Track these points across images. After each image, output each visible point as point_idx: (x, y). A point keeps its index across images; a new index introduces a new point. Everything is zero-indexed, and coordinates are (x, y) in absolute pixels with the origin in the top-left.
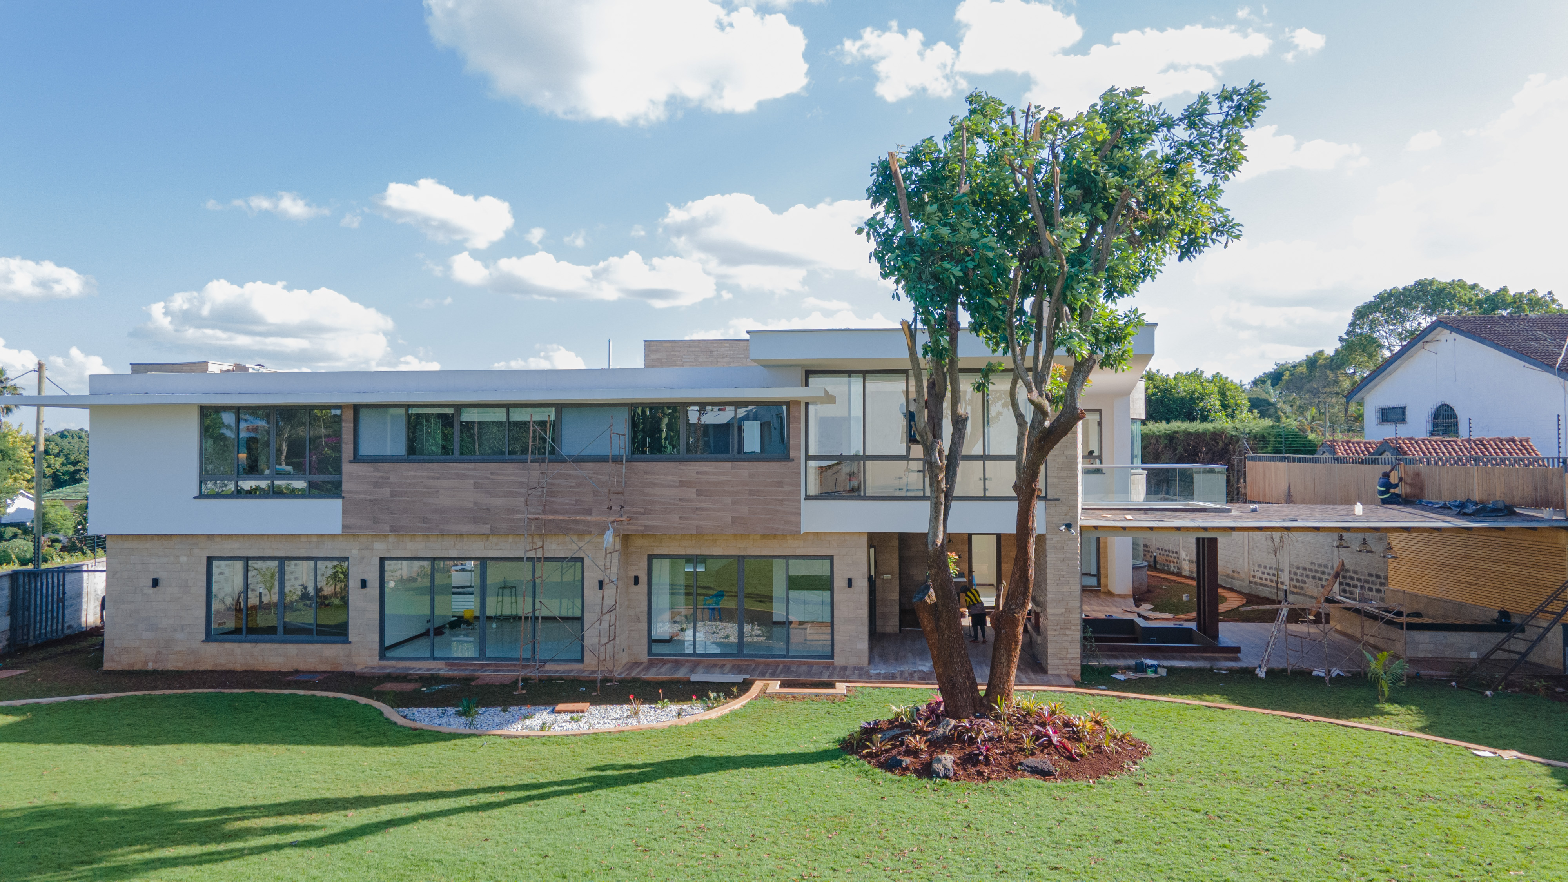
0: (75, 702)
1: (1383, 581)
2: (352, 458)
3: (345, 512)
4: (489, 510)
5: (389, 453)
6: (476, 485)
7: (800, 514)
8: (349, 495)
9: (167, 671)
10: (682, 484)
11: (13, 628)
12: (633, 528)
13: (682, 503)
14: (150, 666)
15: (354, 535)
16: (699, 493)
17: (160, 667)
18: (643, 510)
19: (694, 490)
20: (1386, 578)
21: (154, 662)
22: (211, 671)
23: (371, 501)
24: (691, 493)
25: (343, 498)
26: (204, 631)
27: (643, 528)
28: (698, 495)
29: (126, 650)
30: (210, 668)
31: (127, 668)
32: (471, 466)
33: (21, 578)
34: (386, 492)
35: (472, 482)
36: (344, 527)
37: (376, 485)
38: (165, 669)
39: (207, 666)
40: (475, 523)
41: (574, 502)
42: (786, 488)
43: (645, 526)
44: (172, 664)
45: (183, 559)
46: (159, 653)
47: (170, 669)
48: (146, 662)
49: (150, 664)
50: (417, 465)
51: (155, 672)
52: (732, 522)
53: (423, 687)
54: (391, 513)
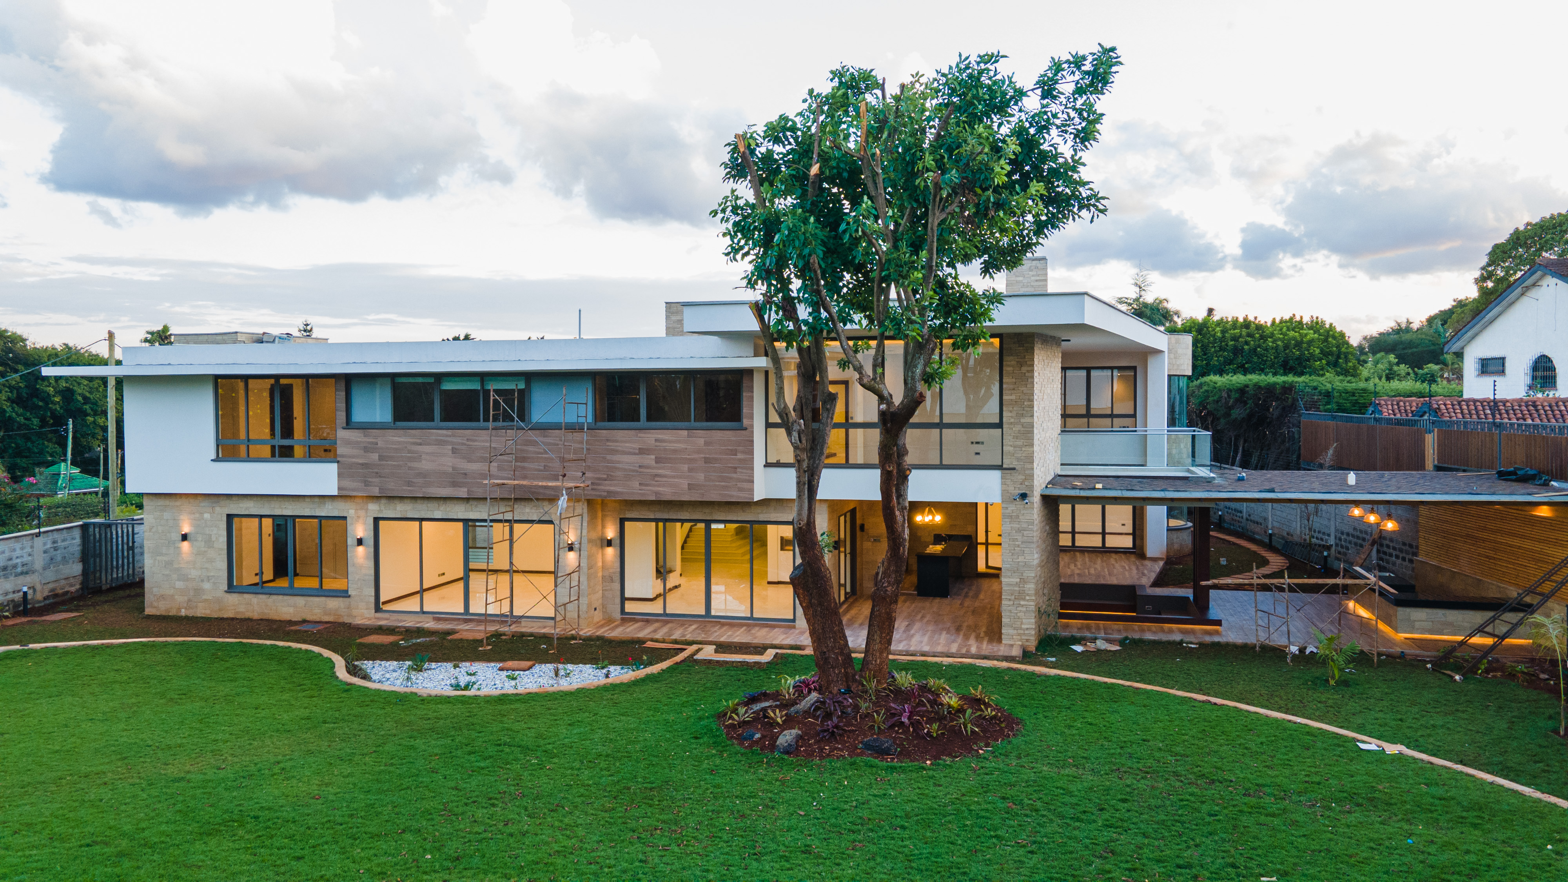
0: (88, 646)
1: (1414, 550)
2: (345, 425)
3: (340, 475)
4: (465, 474)
5: (378, 420)
6: (454, 451)
7: (753, 482)
8: (344, 459)
9: (197, 618)
10: (642, 452)
11: (85, 573)
12: (598, 493)
13: (642, 470)
14: (183, 613)
15: (351, 497)
16: (658, 460)
17: (191, 613)
18: (605, 476)
19: (653, 457)
20: (1417, 547)
21: (186, 609)
22: (232, 619)
23: (362, 464)
24: (650, 459)
25: (338, 462)
26: (226, 582)
27: (605, 494)
28: (656, 462)
29: (162, 597)
30: (232, 616)
31: (164, 613)
32: (449, 432)
33: (91, 530)
34: (375, 457)
35: (450, 447)
36: (339, 489)
37: (366, 450)
38: (195, 615)
39: (230, 614)
40: (454, 486)
41: (542, 468)
42: (740, 456)
43: (608, 492)
44: (201, 611)
45: (207, 516)
46: (189, 600)
47: (199, 615)
48: (179, 609)
49: (183, 610)
50: (401, 432)
51: (187, 618)
52: (689, 489)
53: (402, 640)
54: (380, 477)
